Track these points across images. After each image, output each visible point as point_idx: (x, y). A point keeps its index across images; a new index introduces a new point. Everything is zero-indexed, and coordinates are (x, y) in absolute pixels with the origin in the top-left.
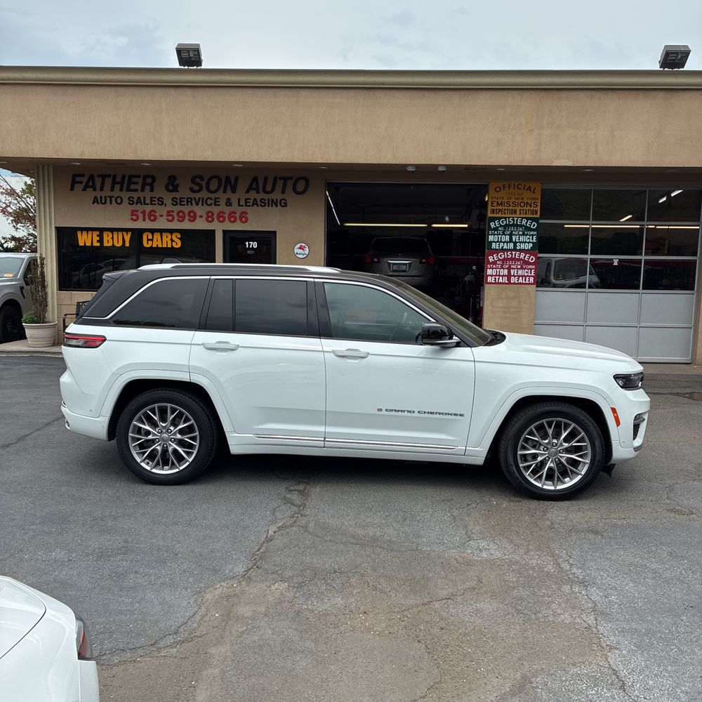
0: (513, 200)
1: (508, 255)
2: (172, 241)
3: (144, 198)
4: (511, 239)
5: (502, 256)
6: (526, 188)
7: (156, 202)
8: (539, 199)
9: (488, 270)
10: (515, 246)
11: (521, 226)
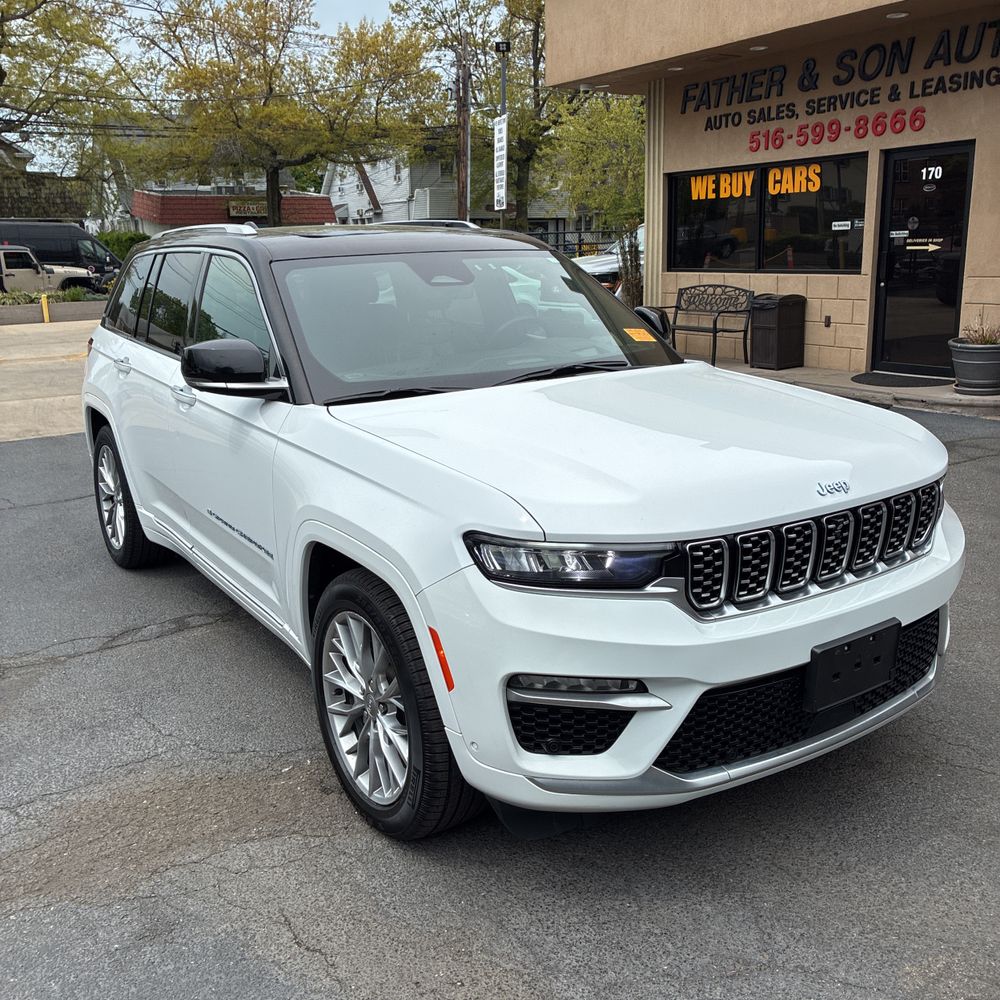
2: (808, 179)
3: (769, 108)
7: (784, 114)
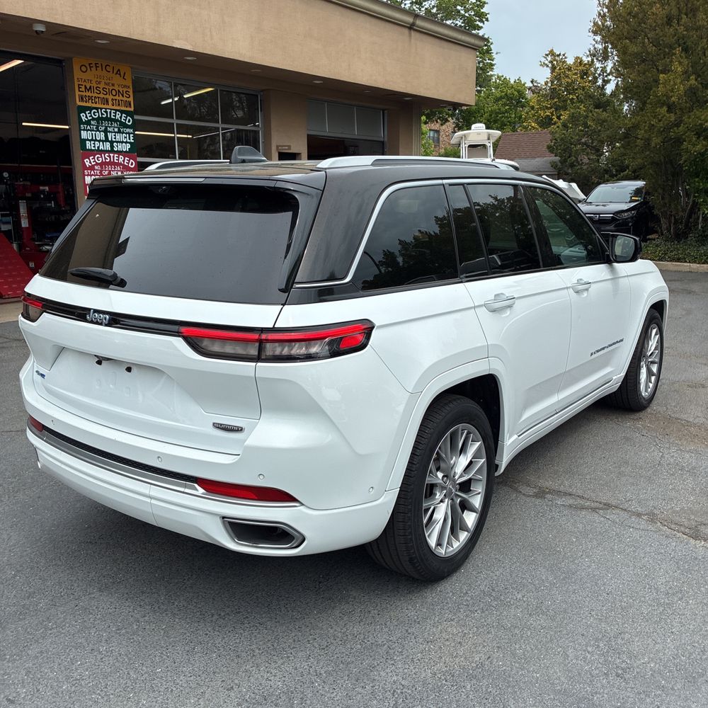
0: (102, 86)
1: (106, 159)
4: (106, 136)
5: (100, 159)
6: (115, 72)
8: (131, 87)
9: (86, 177)
10: (112, 146)
11: (116, 121)
